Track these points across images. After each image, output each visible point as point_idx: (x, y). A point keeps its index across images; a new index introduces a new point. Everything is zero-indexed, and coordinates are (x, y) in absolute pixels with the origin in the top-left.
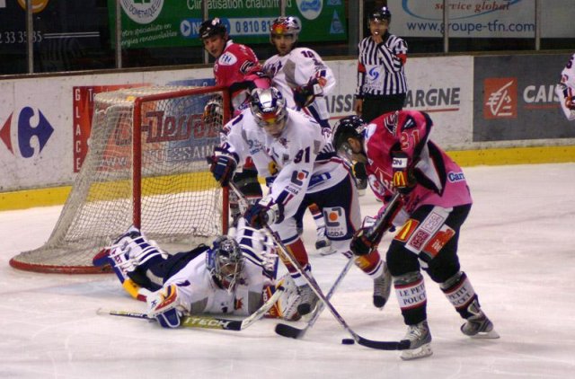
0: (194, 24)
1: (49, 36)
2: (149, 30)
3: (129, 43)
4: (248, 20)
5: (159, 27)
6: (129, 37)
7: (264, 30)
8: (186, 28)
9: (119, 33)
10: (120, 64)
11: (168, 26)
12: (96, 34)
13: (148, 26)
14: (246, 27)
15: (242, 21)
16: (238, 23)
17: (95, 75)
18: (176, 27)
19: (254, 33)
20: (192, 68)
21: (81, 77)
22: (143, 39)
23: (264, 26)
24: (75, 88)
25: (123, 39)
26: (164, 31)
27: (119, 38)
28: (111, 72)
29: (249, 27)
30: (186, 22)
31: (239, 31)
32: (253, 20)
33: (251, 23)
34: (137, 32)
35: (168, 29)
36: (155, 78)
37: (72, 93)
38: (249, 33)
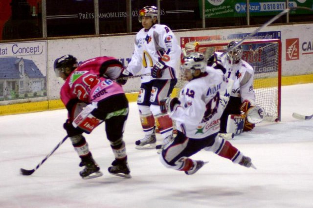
0: (242, 6)
1: (168, 12)
2: (219, 9)
3: (209, 15)
4: (270, 3)
5: (224, 7)
6: (209, 12)
7: (278, 8)
8: (238, 7)
9: (204, 10)
10: (204, 26)
11: (228, 7)
12: (192, 11)
13: (219, 6)
14: (269, 7)
15: (266, 4)
16: (265, 5)
17: (192, 32)
18: (233, 7)
19: (273, 10)
20: (241, 27)
21: (184, 32)
22: (216, 13)
23: (278, 6)
24: (181, 38)
25: (206, 13)
26: (227, 9)
27: (204, 13)
28: (200, 30)
29: (270, 7)
30: (238, 5)
31: (265, 9)
32: (272, 3)
33: (271, 5)
34: (214, 9)
35: (229, 8)
36: (222, 33)
37: (180, 41)
38: (270, 10)
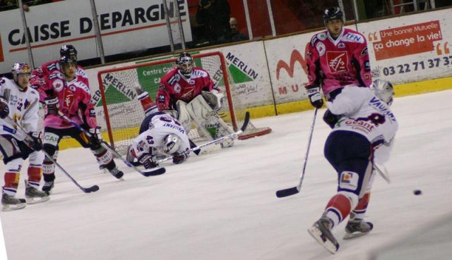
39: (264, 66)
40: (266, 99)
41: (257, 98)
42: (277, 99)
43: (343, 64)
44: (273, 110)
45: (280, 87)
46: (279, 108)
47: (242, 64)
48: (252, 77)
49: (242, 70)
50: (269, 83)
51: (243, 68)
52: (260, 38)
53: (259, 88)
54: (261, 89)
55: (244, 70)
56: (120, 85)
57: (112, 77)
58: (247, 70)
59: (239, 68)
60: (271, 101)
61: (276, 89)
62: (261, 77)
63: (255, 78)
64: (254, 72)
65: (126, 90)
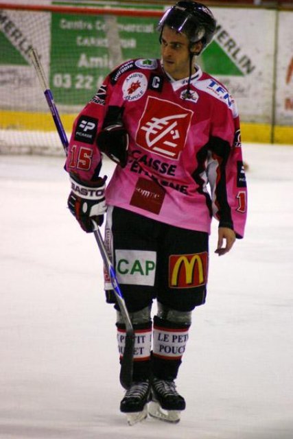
39: (268, 56)
40: (260, 112)
41: (245, 107)
42: (278, 117)
43: (177, 136)
44: (268, 133)
45: (288, 96)
46: (279, 132)
47: (231, 44)
48: (244, 70)
49: (230, 55)
50: (270, 86)
51: (233, 50)
52: (272, 4)
53: (252, 91)
54: (256, 94)
55: (234, 55)
56: (17, 34)
57: (5, 18)
58: (239, 56)
59: (226, 49)
60: (268, 117)
61: (281, 99)
62: (260, 73)
63: (249, 71)
64: (249, 62)
65: (25, 45)
